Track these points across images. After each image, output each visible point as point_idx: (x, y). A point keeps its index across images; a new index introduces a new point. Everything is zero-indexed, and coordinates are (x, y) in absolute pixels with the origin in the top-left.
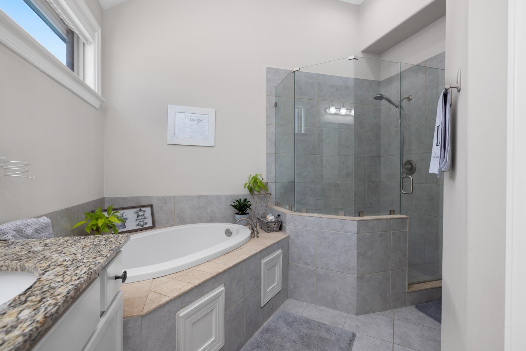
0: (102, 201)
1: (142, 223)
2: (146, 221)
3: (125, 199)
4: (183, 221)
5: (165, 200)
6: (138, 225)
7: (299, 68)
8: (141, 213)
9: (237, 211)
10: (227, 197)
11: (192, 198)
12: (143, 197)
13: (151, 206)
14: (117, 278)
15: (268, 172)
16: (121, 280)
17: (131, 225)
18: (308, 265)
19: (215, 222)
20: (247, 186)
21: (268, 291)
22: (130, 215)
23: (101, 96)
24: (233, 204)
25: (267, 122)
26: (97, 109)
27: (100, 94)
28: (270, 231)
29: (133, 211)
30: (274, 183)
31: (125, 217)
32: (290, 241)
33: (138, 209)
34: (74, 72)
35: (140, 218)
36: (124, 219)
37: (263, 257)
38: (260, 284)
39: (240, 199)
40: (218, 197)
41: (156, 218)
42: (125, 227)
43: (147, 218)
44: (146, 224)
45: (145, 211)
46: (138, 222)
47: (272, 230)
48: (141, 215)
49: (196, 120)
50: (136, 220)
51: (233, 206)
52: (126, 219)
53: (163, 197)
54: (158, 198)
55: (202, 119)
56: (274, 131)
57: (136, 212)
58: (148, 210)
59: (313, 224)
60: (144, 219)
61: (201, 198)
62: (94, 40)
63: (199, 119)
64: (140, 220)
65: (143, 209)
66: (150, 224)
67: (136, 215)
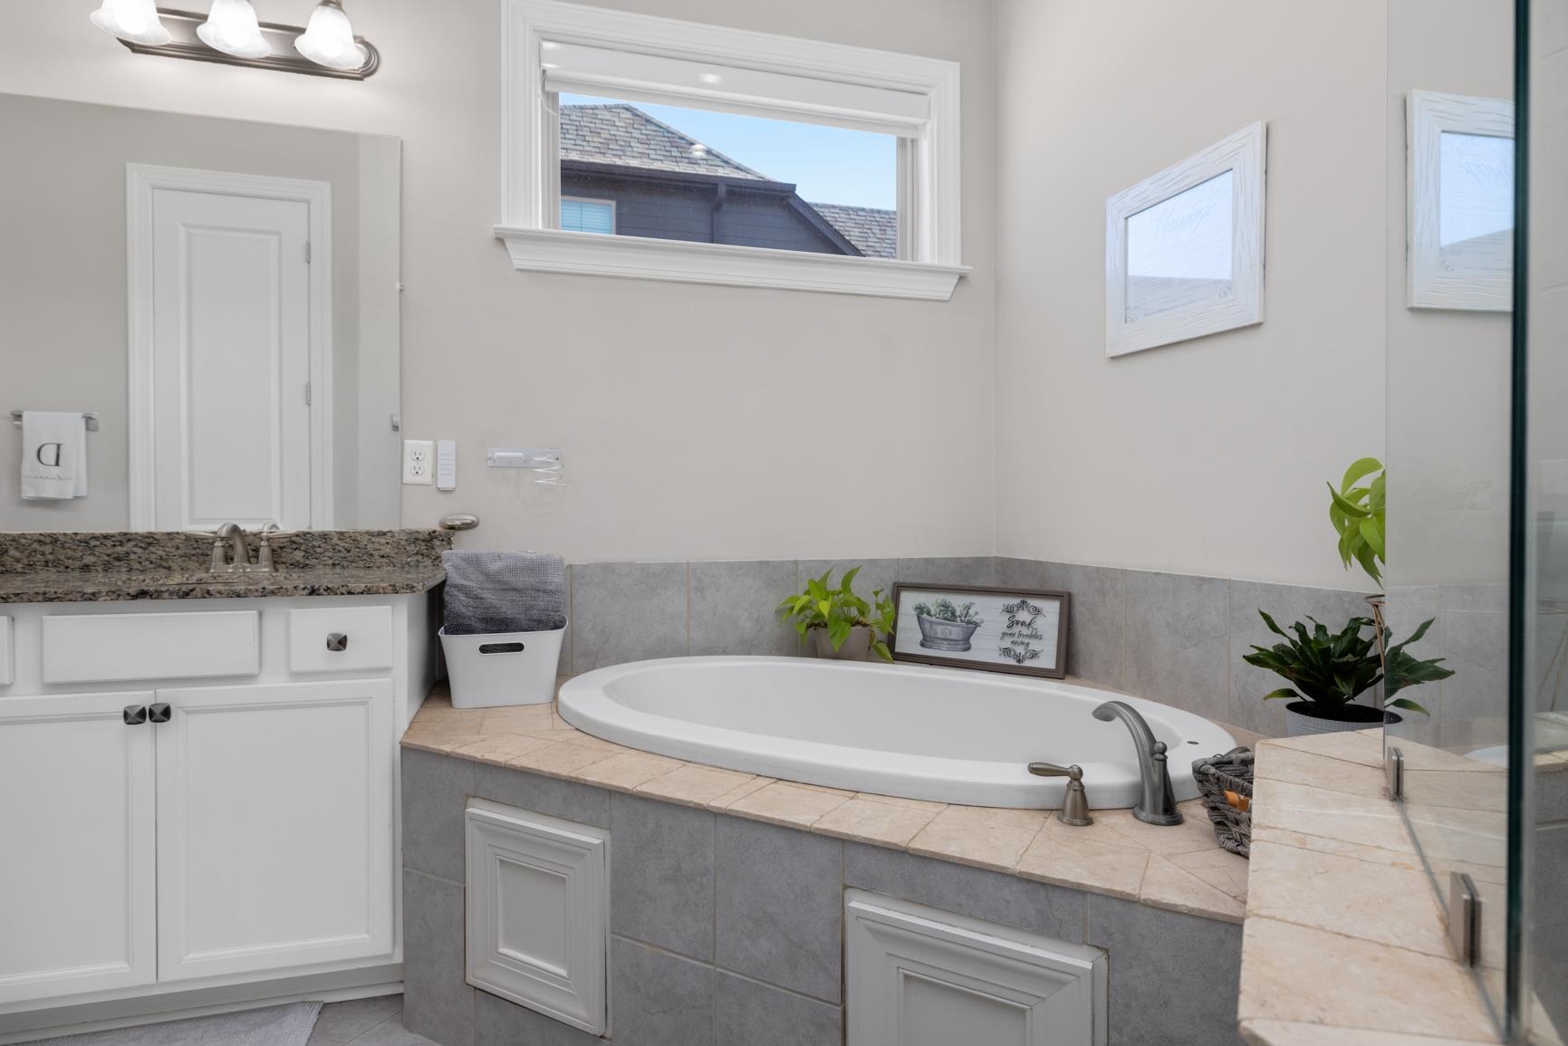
1: (1020, 650)
2: (1035, 645)
6: (1006, 651)
8: (1023, 616)
13: (1065, 597)
17: (985, 647)
22: (989, 611)
29: (1001, 602)
31: (975, 619)
33: (1015, 601)
35: (1016, 629)
36: (969, 622)
37: (867, 888)
42: (968, 649)
43: (1039, 638)
44: (1034, 655)
45: (1037, 611)
46: (1007, 643)
48: (1023, 623)
50: (1003, 635)
52: (977, 625)
53: (1098, 570)
57: (1009, 610)
58: (1051, 609)
60: (1031, 636)
61: (1207, 586)
64: (1015, 639)
65: (1032, 602)
66: (1048, 660)
67: (1005, 618)
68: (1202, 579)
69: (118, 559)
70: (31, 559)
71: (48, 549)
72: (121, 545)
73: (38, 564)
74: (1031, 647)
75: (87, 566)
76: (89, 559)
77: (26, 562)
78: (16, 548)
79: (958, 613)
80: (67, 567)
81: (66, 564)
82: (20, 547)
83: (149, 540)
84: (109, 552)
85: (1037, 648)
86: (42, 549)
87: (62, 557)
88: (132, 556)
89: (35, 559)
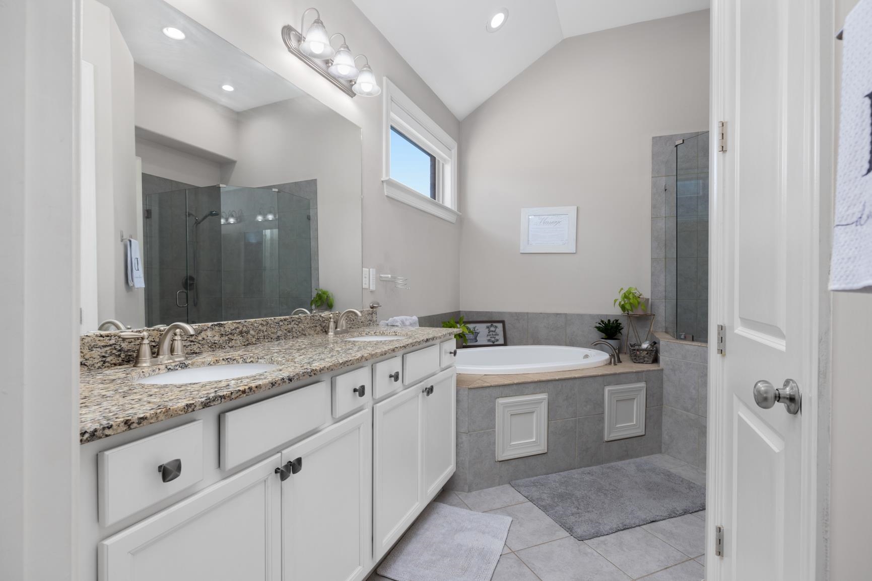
0: (458, 313)
1: (493, 339)
2: (497, 337)
3: (478, 313)
4: (536, 341)
5: (518, 316)
6: (489, 340)
7: (683, 140)
8: (492, 329)
9: (604, 335)
10: (592, 316)
11: (548, 315)
12: (495, 312)
13: (503, 322)
14: (451, 353)
15: (654, 284)
16: (453, 354)
17: (482, 340)
18: (688, 411)
19: (576, 346)
20: (617, 303)
21: (617, 426)
22: (482, 329)
23: (458, 211)
24: (598, 325)
25: (652, 214)
26: (453, 224)
27: (456, 210)
28: (638, 362)
29: (485, 325)
30: (664, 300)
31: (477, 331)
32: (664, 376)
33: (489, 324)
34: (435, 199)
35: (491, 333)
36: (476, 333)
37: (609, 384)
38: (603, 413)
39: (609, 321)
40: (580, 316)
41: (508, 335)
42: (477, 341)
43: (498, 335)
44: (497, 340)
45: (496, 327)
46: (489, 338)
47: (642, 361)
48: (493, 331)
49: (553, 222)
50: (488, 335)
51: (596, 327)
52: (478, 333)
53: (516, 313)
54: (511, 314)
55: (560, 220)
56: (664, 226)
57: (488, 327)
58: (500, 326)
59: (695, 355)
60: (495, 335)
61: (558, 316)
62: (451, 158)
63: (556, 220)
64: (491, 336)
65: (494, 324)
66: (501, 341)
67: (487, 330)
68: (557, 314)
69: (289, 332)
70: (259, 335)
71: (264, 328)
72: (290, 324)
73: (261, 338)
74: (496, 338)
75: (278, 337)
76: (279, 333)
77: (256, 337)
78: (253, 329)
79: (472, 330)
80: (271, 338)
81: (271, 336)
82: (254, 328)
83: (299, 320)
84: (286, 328)
85: (498, 338)
86: (262, 329)
87: (270, 333)
88: (294, 330)
89: (260, 335)
